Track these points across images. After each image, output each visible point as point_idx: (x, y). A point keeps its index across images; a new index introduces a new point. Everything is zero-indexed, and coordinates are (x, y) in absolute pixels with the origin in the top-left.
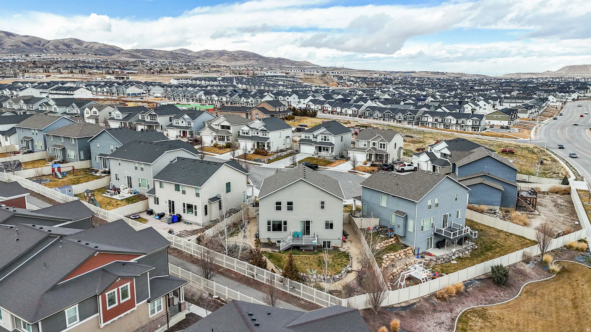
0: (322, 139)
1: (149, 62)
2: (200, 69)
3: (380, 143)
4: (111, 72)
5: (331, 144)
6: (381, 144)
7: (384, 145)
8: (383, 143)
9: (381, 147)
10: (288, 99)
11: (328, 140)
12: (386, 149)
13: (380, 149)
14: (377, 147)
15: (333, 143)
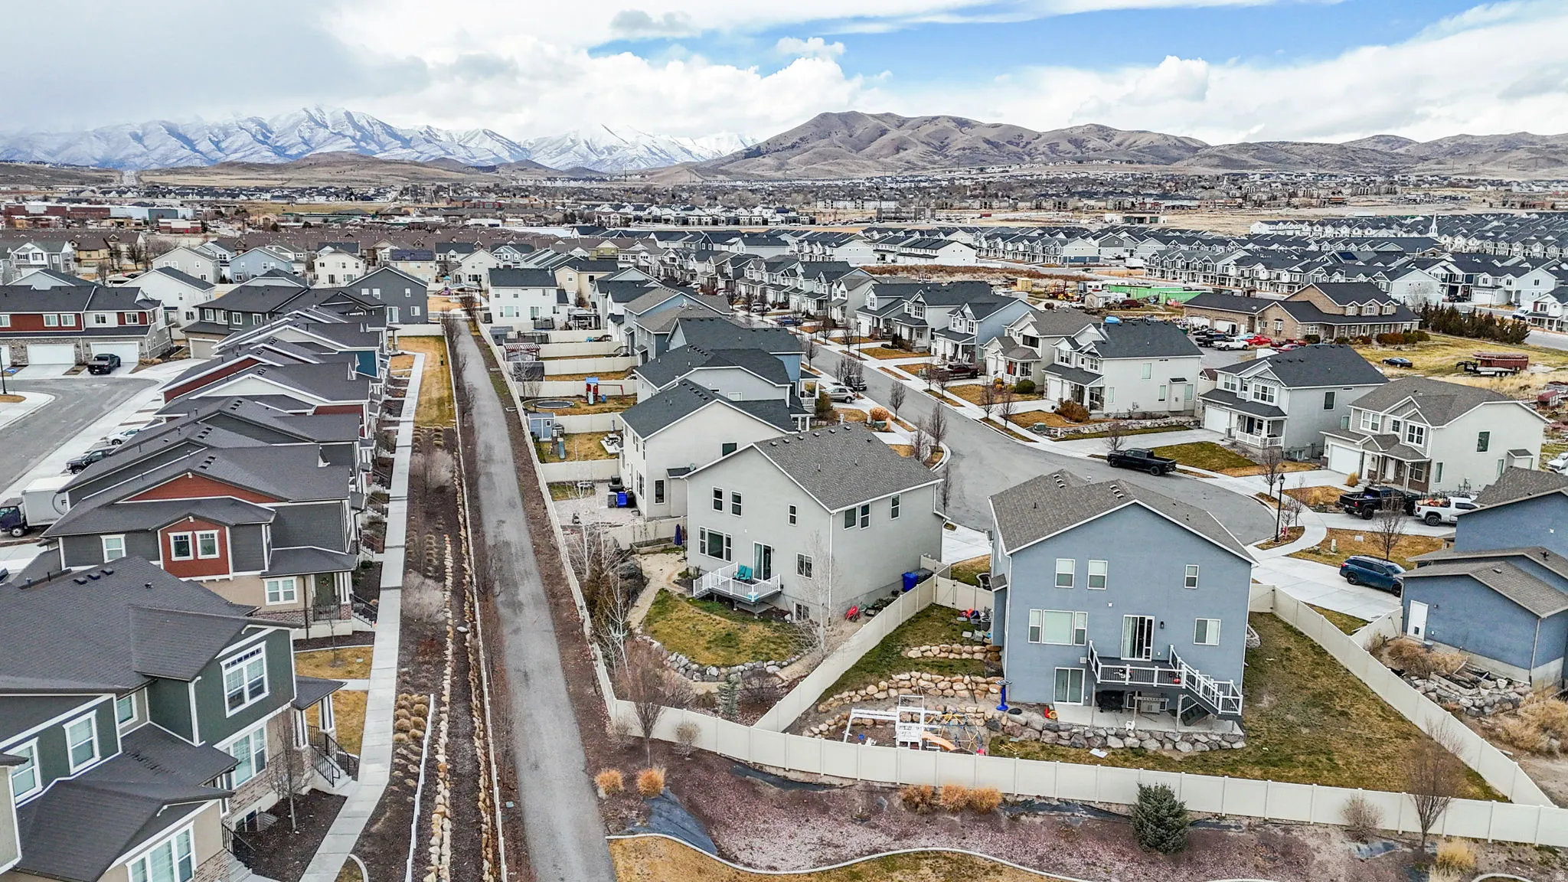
0: (1256, 395)
1: (1257, 177)
2: (1396, 193)
3: (1411, 423)
4: (1129, 205)
5: (1277, 411)
6: (1412, 428)
7: (1420, 431)
8: (1417, 425)
9: (1411, 439)
10: (1509, 283)
11: (1271, 399)
12: (1426, 445)
13: (1408, 443)
14: (1402, 434)
15: (1285, 409)
